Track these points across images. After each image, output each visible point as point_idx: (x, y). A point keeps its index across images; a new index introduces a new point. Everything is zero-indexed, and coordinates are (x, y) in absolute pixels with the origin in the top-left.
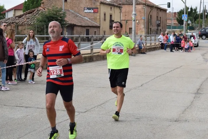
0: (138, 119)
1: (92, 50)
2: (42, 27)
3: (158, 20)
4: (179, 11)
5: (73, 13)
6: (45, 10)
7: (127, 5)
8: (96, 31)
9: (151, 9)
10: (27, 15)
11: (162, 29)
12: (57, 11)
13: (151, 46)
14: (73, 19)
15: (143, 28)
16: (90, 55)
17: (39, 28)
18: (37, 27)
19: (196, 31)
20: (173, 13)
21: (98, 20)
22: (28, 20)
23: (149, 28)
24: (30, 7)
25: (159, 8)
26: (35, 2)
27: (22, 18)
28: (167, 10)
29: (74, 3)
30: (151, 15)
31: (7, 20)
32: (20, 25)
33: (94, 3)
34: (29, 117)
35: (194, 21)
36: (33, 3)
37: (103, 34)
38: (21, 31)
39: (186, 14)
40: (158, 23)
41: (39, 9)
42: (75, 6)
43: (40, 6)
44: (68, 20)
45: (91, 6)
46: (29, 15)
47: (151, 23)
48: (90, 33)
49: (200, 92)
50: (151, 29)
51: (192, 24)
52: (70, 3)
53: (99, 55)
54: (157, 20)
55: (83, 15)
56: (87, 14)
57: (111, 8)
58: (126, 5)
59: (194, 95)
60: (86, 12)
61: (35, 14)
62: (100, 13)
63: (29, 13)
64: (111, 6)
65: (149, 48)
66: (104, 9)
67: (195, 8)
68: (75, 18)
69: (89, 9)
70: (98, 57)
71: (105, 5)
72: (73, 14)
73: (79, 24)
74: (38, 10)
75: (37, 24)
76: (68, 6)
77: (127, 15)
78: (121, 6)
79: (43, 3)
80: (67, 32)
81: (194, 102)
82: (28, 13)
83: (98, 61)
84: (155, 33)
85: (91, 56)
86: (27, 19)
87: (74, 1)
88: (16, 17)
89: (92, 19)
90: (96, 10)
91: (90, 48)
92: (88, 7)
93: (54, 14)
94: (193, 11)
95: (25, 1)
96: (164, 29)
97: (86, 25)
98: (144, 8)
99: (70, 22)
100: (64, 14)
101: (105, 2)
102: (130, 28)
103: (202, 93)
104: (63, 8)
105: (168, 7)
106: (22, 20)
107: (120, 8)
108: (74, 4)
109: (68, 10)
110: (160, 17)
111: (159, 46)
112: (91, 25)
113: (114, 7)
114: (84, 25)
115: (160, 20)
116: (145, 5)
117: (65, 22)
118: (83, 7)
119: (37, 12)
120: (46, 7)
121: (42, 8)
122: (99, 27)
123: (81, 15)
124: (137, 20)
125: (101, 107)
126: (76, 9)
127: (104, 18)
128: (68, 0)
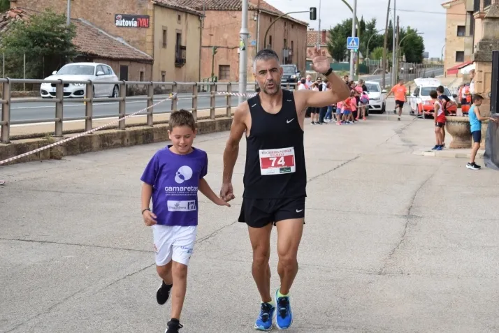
1: (150, 115)
2: (17, 60)
3: (287, 49)
4: (332, 28)
5: (88, 28)
6: (23, 17)
7: (215, 10)
8: (144, 70)
9: (271, 21)
12: (56, 21)
14: (90, 41)
16: (145, 128)
17: (11, 62)
18: (6, 59)
19: (373, 75)
20: (320, 32)
21: (149, 46)
25: (290, 21)
28: (308, 24)
29: (93, 3)
30: (270, 37)
33: (140, 5)
34: (57, 262)
35: (369, 54)
37: (161, 77)
39: (356, 36)
40: (287, 56)
41: (8, 16)
42: (93, 11)
43: (8, 8)
44: (78, 44)
45: (132, 11)
48: (129, 74)
49: (414, 214)
51: (363, 59)
52: (82, 2)
53: (165, 127)
54: (285, 48)
55: (112, 33)
56: (123, 29)
57: (179, 16)
58: (212, 12)
59: (403, 220)
60: (121, 25)
62: (153, 29)
64: (179, 13)
66: (163, 20)
67: (371, 22)
68: (95, 38)
69: (128, 18)
70: (164, 133)
71: (165, 10)
72: (89, 29)
74: (5, 19)
75: (5, 51)
76: (76, 10)
77: (214, 34)
78: (202, 12)
79: (15, 1)
83: (163, 141)
85: (147, 130)
89: (133, 44)
90: (143, 21)
92: (126, 13)
93: (48, 29)
94: (367, 30)
97: (121, 56)
98: (255, 19)
99: (82, 50)
100: (71, 29)
101: (164, 4)
102: (220, 66)
103: (421, 216)
104: (68, 16)
105: (311, 19)
107: (199, 17)
108: (90, 6)
109: (78, 20)
110: (292, 42)
112: (131, 57)
113: (186, 16)
114: (116, 56)
115: (290, 48)
116: (258, 12)
117: (71, 49)
118: (113, 12)
119: (4, 23)
120: (25, 11)
121: (15, 12)
122: (150, 62)
123: (107, 32)
124: (237, 47)
125: (208, 243)
126: (96, 17)
127: (162, 41)
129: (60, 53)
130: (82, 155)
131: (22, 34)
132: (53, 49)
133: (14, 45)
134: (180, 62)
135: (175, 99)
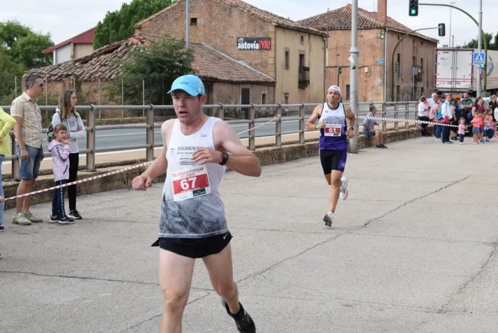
0: (348, 306)
1: (252, 139)
2: (137, 86)
3: (416, 67)
5: (210, 52)
6: (145, 44)
7: (341, 30)
8: (266, 92)
9: (399, 38)
10: (102, 57)
11: (425, 88)
12: (174, 46)
13: (397, 128)
14: (211, 65)
15: (380, 85)
17: (130, 88)
18: (125, 86)
21: (271, 68)
22: (103, 69)
23: (393, 85)
24: (111, 36)
25: (419, 38)
26: (122, 26)
27: (88, 64)
29: (214, 26)
30: (399, 55)
31: (55, 69)
32: (86, 81)
33: (262, 28)
34: (87, 301)
36: (117, 28)
37: (284, 99)
38: (88, 94)
40: (417, 74)
41: (130, 43)
42: (215, 35)
43: (131, 34)
44: (198, 68)
45: (254, 33)
46: (105, 56)
47: (399, 73)
48: (250, 97)
50: (398, 87)
52: (204, 25)
53: (268, 151)
54: (414, 65)
55: (235, 56)
56: (246, 52)
57: (302, 38)
58: (338, 31)
59: (490, 248)
60: (243, 48)
61: (120, 55)
62: (275, 51)
63: (106, 53)
64: (302, 34)
65: (392, 133)
66: (285, 42)
68: (217, 62)
69: (250, 41)
70: (267, 157)
71: (287, 31)
73: (226, 78)
74: (127, 45)
75: (125, 79)
76: (199, 34)
77: (341, 54)
78: (326, 32)
79: (140, 28)
81: (488, 265)
82: (103, 51)
83: (266, 165)
84: (410, 97)
86: (102, 66)
87: (214, 24)
88: (76, 62)
89: (256, 66)
90: (265, 43)
91: (248, 136)
92: (247, 36)
93: (166, 55)
95: (100, 23)
96: (430, 87)
97: (242, 79)
98: (382, 37)
99: (202, 74)
100: (189, 53)
101: (286, 24)
102: (348, 86)
104: (187, 40)
105: (440, 35)
106: (90, 68)
107: (323, 37)
108: (212, 30)
109: (200, 44)
110: (422, 59)
111: (415, 129)
112: (253, 80)
113: (309, 37)
114: (237, 79)
115: (420, 65)
116: (385, 30)
118: (235, 35)
119: (125, 50)
120: (146, 37)
121: (137, 39)
122: (272, 84)
123: (229, 55)
124: (364, 67)
125: (262, 278)
126: (218, 41)
127: (284, 63)
128: (198, 21)
131: (142, 61)
132: (172, 75)
133: (134, 72)
134: (303, 83)
135: (279, 122)
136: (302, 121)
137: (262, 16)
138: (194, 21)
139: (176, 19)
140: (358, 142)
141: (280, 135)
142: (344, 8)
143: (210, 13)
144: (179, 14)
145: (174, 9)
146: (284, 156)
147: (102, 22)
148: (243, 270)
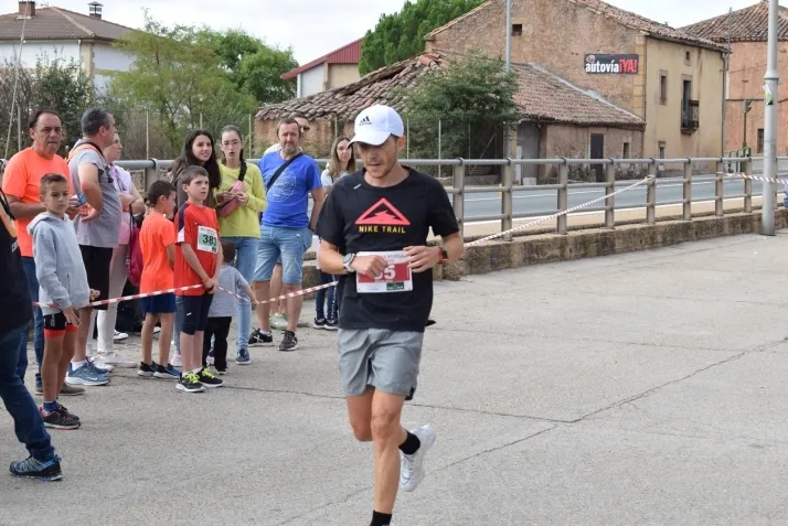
1: (609, 212)
2: (429, 130)
5: (542, 77)
6: (442, 65)
7: (751, 41)
8: (630, 140)
10: (375, 85)
12: (486, 68)
14: (544, 98)
16: (601, 231)
17: (419, 133)
18: (410, 129)
21: (637, 102)
24: (386, 53)
26: (404, 38)
27: (355, 96)
29: (549, 38)
31: (305, 103)
33: (623, 39)
36: (395, 40)
37: (657, 150)
41: (419, 64)
42: (550, 50)
43: (422, 50)
44: (523, 103)
45: (611, 48)
46: (381, 84)
48: (605, 147)
52: (534, 36)
53: (635, 230)
55: (581, 83)
56: (598, 77)
57: (688, 53)
58: (746, 44)
60: (594, 70)
61: (403, 82)
62: (645, 77)
63: (382, 79)
64: (688, 49)
66: (660, 60)
68: (553, 92)
69: (604, 59)
70: (633, 240)
71: (664, 46)
72: (544, 79)
73: (566, 118)
74: (414, 68)
75: (411, 118)
76: (524, 50)
77: (749, 79)
78: (726, 46)
79: (433, 40)
80: (518, 145)
82: (377, 76)
83: (631, 251)
85: (605, 234)
86: (376, 99)
87: (548, 32)
88: (336, 92)
89: (613, 99)
90: (629, 64)
91: (604, 206)
92: (601, 52)
93: (474, 82)
95: (370, 31)
97: (592, 120)
99: (530, 111)
100: (510, 79)
101: (663, 33)
102: (760, 131)
104: (507, 60)
106: (358, 102)
107: (721, 53)
108: (546, 44)
109: (527, 65)
112: (609, 121)
113: (700, 53)
114: (585, 120)
117: (512, 111)
118: (581, 51)
119: (412, 74)
120: (444, 54)
121: (429, 57)
122: (639, 128)
123: (572, 82)
125: (631, 407)
126: (555, 59)
127: (659, 94)
128: (524, 28)
129: (495, 117)
130: (494, 273)
131: (437, 90)
132: (483, 112)
133: (425, 108)
134: (689, 126)
135: (652, 186)
136: (687, 185)
137: (625, 20)
138: (517, 28)
139: (490, 26)
140: (777, 217)
141: (653, 206)
142: (755, 6)
143: (543, 17)
144: (494, 19)
145: (487, 10)
146: (659, 238)
147: (373, 31)
148: (604, 397)
